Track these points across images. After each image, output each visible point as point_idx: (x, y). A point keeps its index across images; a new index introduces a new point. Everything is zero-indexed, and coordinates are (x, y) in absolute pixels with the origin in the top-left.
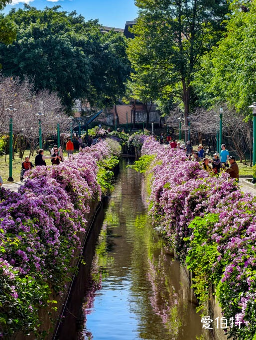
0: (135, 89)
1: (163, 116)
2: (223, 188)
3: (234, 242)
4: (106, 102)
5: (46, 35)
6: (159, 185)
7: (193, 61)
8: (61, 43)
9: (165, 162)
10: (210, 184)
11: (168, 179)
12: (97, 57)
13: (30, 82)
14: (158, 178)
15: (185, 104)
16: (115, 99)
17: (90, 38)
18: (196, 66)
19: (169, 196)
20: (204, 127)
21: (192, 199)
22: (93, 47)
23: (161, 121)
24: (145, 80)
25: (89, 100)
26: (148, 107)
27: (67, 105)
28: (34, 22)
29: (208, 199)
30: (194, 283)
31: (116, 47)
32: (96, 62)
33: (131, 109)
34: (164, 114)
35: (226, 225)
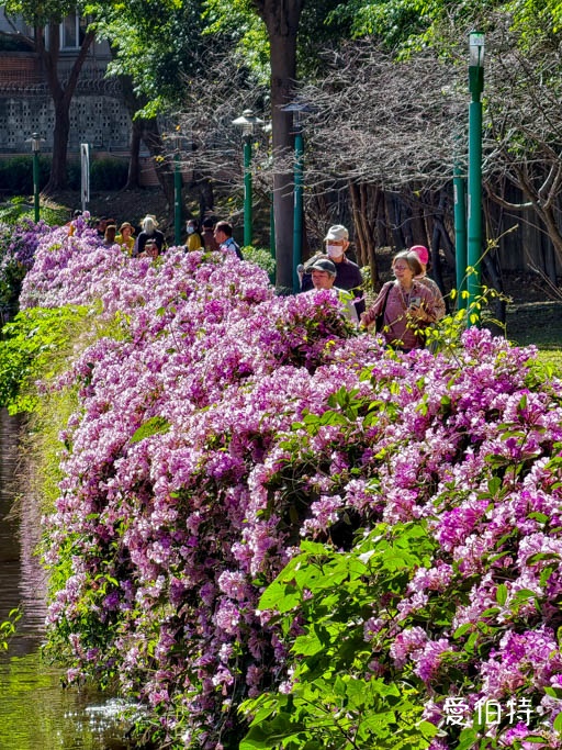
1: (146, 113)
2: (468, 403)
3: (515, 659)
6: (110, 437)
9: (144, 321)
10: (397, 389)
11: (157, 398)
14: (105, 408)
19: (156, 466)
20: (376, 151)
21: (288, 473)
23: (136, 149)
26: (61, 65)
29: (382, 470)
34: (156, 102)
35: (478, 580)
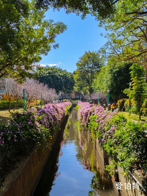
0: (76, 88)
1: (83, 96)
2: (99, 109)
3: (102, 121)
4: (68, 92)
5: (52, 73)
7: (92, 81)
8: (56, 76)
9: (83, 105)
10: (96, 108)
11: (84, 109)
12: (66, 80)
13: (47, 85)
14: (82, 109)
15: (90, 92)
16: (70, 91)
17: (64, 74)
18: (92, 82)
19: (84, 112)
20: (94, 98)
21: (90, 112)
22: (65, 77)
23: (83, 98)
24: (79, 86)
25: (63, 92)
26: (80, 94)
27: (57, 92)
28: (49, 70)
29: (95, 112)
30: (91, 135)
31: (71, 77)
32: (65, 81)
33: (75, 94)
35: (100, 117)
